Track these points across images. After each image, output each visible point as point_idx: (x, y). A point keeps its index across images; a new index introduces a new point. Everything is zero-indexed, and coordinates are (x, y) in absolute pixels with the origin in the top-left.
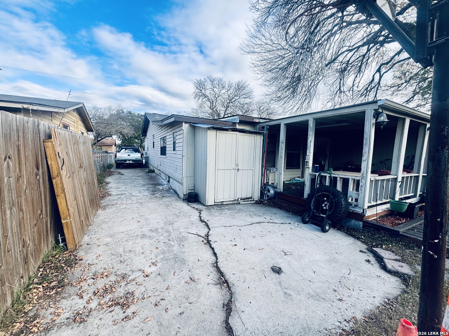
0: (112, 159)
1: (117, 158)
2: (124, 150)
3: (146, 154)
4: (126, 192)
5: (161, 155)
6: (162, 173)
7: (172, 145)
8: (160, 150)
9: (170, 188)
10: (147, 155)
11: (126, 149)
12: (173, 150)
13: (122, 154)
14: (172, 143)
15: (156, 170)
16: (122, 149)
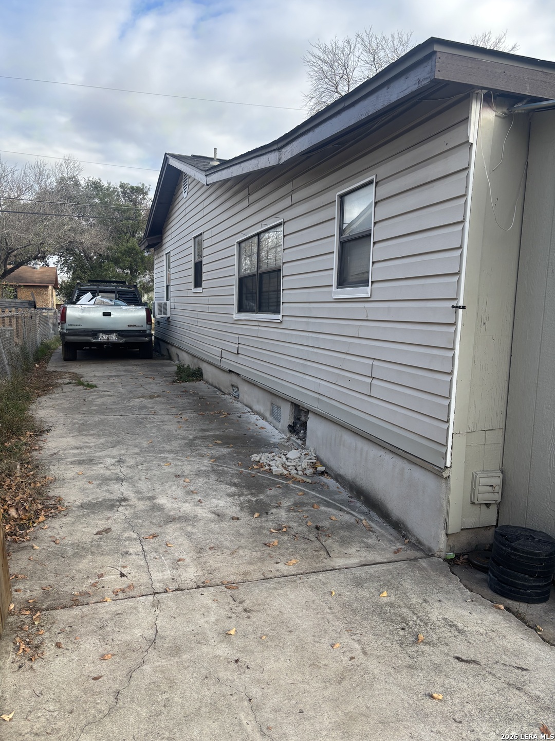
0: (48, 328)
1: (67, 326)
2: (89, 295)
3: (163, 308)
4: (125, 489)
5: (241, 309)
6: (244, 388)
7: (335, 257)
8: (235, 290)
9: (321, 468)
10: (165, 314)
11: (95, 294)
12: (334, 282)
13: (83, 310)
14: (335, 248)
15: (209, 372)
16: (83, 292)
